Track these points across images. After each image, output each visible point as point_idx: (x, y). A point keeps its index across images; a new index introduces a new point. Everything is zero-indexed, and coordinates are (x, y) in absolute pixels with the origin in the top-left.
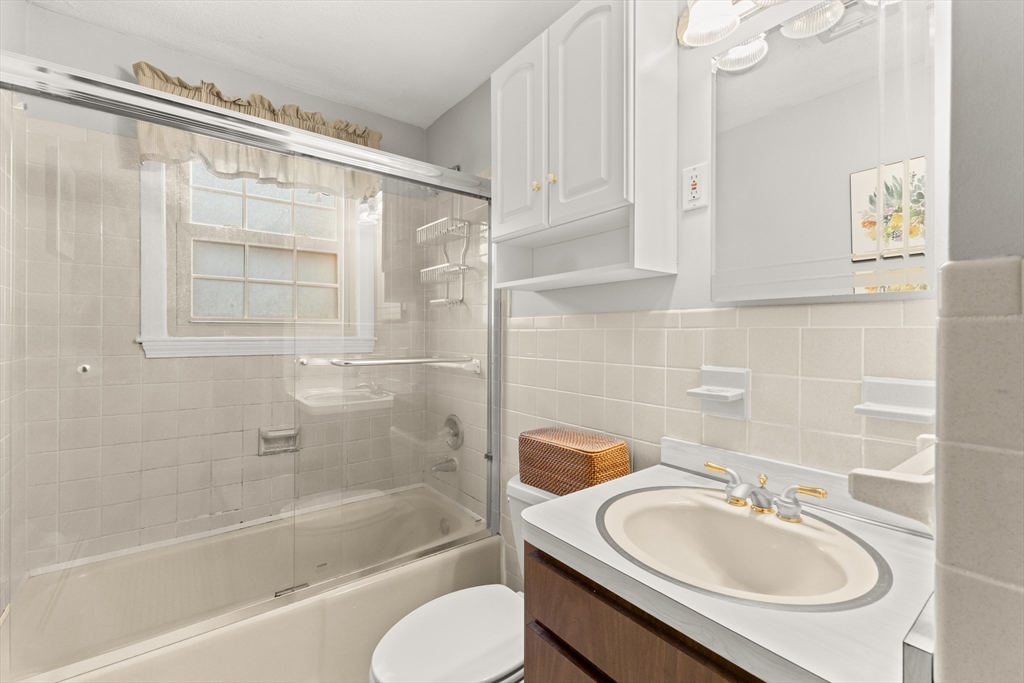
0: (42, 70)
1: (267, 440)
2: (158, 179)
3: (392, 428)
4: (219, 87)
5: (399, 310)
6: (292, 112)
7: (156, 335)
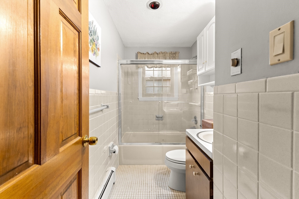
0: (127, 61)
1: (157, 117)
2: (141, 70)
3: (182, 118)
4: (149, 53)
5: (186, 91)
6: (161, 53)
7: (140, 97)
